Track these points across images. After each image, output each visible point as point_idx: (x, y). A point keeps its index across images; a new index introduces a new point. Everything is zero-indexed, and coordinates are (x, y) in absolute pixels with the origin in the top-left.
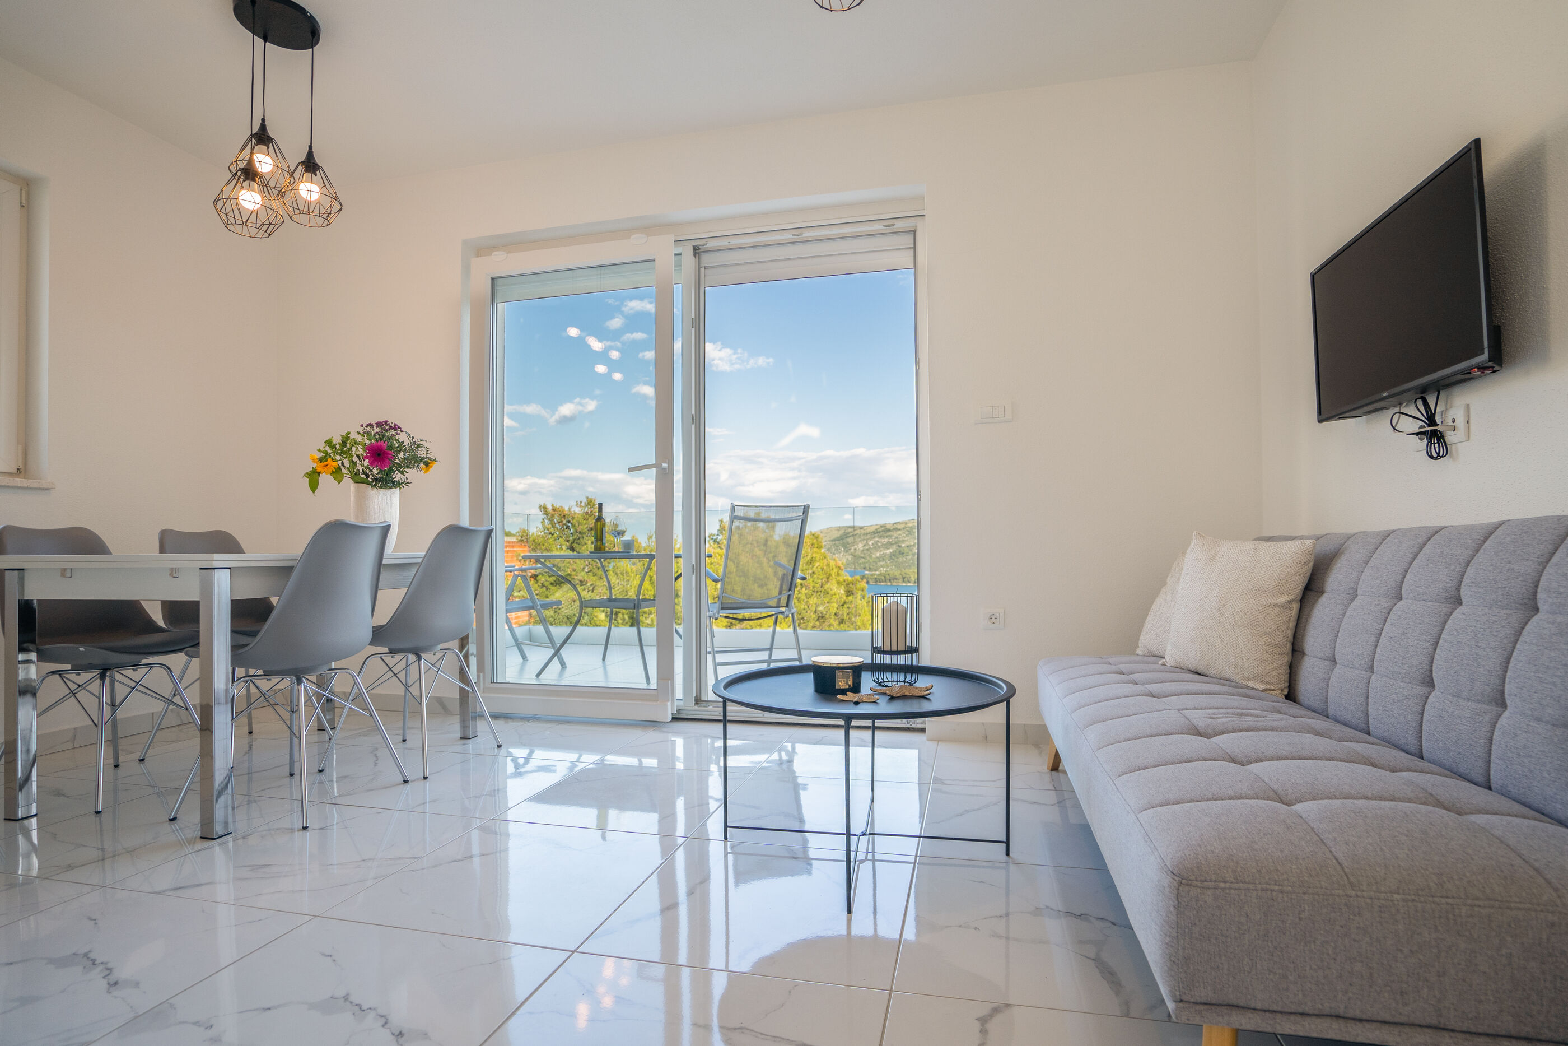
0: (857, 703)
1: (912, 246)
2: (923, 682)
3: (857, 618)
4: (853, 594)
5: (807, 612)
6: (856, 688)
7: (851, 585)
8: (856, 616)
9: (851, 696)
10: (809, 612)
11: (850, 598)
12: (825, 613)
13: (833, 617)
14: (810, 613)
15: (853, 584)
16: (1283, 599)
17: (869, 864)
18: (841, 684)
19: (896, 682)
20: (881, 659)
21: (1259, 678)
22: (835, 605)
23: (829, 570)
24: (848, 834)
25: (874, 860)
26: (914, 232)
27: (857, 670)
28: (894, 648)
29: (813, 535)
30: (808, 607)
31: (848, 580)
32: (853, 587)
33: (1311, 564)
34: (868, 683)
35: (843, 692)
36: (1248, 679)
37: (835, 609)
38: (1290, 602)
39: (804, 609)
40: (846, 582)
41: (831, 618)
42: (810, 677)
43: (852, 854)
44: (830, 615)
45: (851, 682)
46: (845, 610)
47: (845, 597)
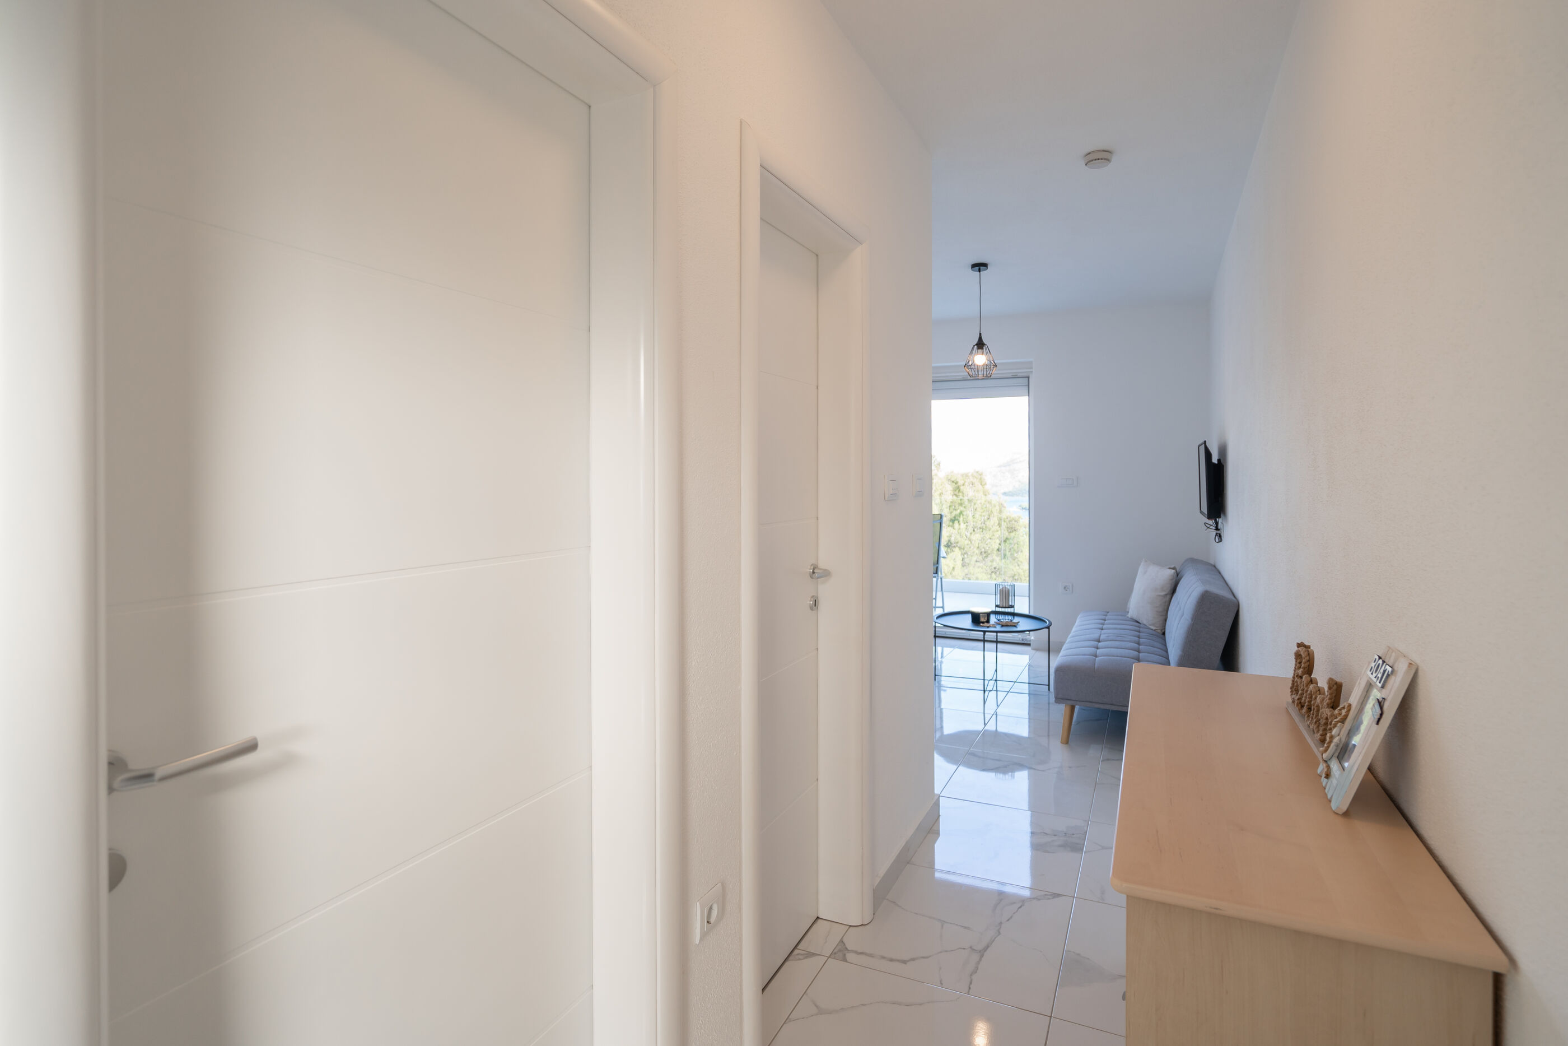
0: (988, 627)
1: (1027, 384)
2: (1016, 620)
3: (1019, 553)
4: (1015, 530)
5: (970, 547)
6: (988, 621)
7: (1013, 522)
8: (1017, 552)
9: (986, 624)
10: (972, 547)
11: (1012, 534)
12: (987, 548)
13: (995, 552)
14: (973, 549)
15: (1015, 521)
16: (1163, 593)
17: (993, 693)
18: (982, 619)
19: (1005, 619)
20: (998, 609)
21: (1153, 625)
22: (998, 542)
23: (990, 508)
24: (984, 680)
25: (997, 691)
26: (1028, 377)
27: (988, 615)
28: (1004, 605)
29: (977, 472)
30: (971, 542)
31: (1010, 517)
32: (1016, 523)
33: (1174, 580)
34: (993, 619)
35: (983, 623)
36: (1150, 625)
37: (998, 545)
38: (1166, 595)
39: (968, 545)
40: (1009, 519)
41: (994, 553)
42: (969, 616)
43: (986, 687)
44: (993, 550)
45: (986, 619)
46: (1008, 545)
47: (1007, 534)
